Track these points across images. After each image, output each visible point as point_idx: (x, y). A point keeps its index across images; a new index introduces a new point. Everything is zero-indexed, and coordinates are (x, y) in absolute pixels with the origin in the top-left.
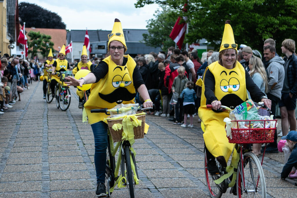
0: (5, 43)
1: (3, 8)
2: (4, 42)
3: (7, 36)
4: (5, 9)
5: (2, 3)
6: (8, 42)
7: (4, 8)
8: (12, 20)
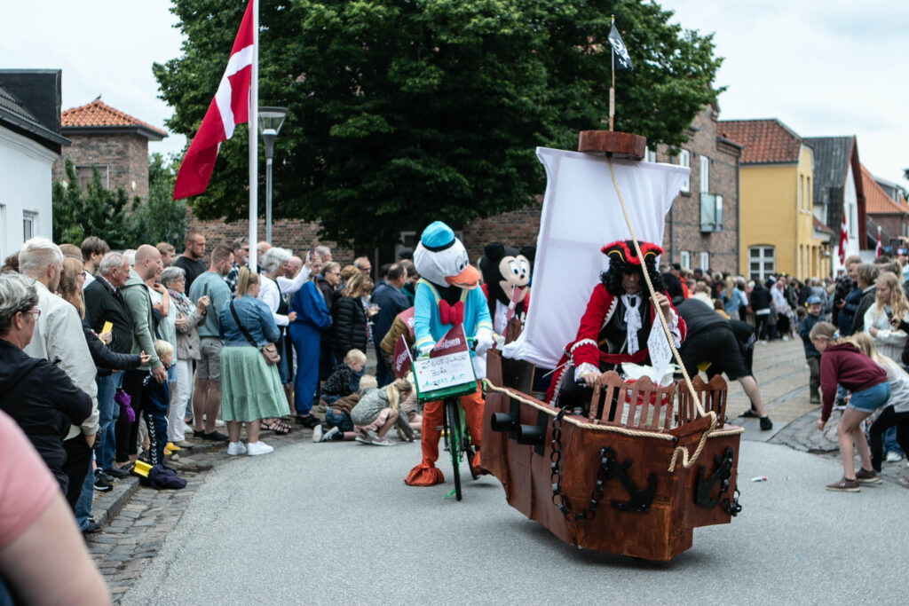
0: (808, 247)
1: (799, 177)
2: (801, 246)
3: (814, 232)
4: (808, 179)
5: (796, 167)
6: (818, 244)
7: (802, 176)
8: (836, 196)
